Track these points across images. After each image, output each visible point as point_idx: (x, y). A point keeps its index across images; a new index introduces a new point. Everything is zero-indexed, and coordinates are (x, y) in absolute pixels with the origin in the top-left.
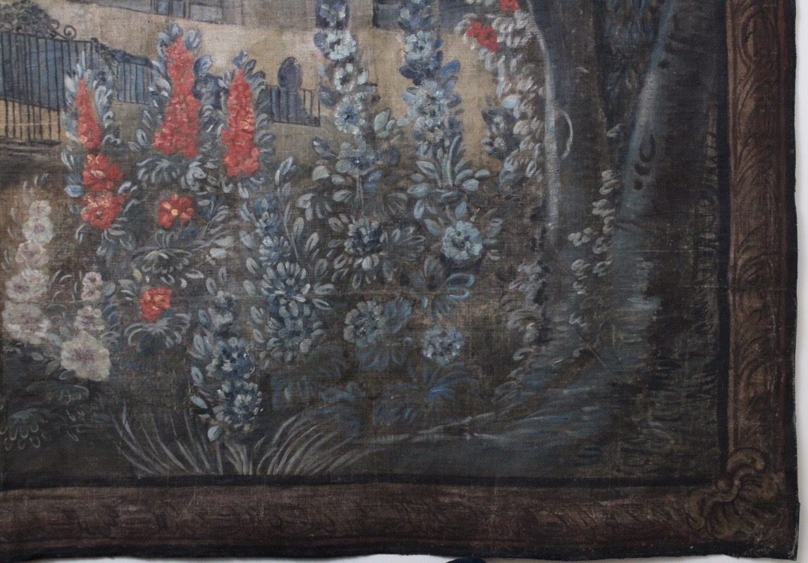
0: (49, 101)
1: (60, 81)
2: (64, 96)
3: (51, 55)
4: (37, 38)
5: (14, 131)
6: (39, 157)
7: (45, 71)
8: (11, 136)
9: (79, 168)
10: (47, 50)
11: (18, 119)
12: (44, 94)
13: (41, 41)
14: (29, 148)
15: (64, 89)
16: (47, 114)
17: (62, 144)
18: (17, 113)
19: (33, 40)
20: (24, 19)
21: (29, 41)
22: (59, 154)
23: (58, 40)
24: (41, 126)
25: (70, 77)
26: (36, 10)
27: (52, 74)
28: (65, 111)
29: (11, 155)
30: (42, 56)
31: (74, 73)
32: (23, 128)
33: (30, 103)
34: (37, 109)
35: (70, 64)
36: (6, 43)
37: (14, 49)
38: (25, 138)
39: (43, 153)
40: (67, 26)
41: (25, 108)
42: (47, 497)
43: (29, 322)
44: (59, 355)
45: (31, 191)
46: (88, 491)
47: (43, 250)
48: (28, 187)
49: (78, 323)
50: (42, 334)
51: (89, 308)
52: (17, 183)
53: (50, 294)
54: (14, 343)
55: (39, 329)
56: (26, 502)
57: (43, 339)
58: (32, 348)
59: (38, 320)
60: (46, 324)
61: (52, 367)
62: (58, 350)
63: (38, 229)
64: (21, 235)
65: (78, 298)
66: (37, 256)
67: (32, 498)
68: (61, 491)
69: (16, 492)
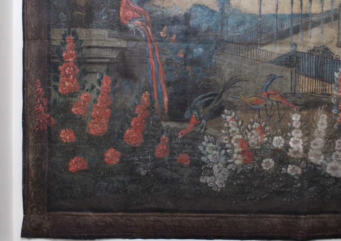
0: (329, 80)
1: (333, 74)
2: (334, 79)
3: (331, 65)
4: (327, 59)
5: (317, 89)
6: (324, 99)
7: (329, 70)
8: (316, 92)
9: (337, 104)
10: (330, 63)
11: (319, 86)
12: (328, 78)
13: (328, 60)
14: (321, 96)
15: (334, 76)
16: (328, 85)
17: (332, 96)
18: (318, 83)
19: (326, 59)
20: (324, 52)
21: (324, 59)
22: (331, 98)
23: (333, 60)
24: (326, 89)
25: (337, 72)
26: (327, 49)
27: (331, 72)
28: (334, 84)
29: (316, 98)
30: (328, 65)
31: (338, 71)
32: (320, 89)
33: (323, 81)
34: (325, 83)
35: (337, 68)
36: (317, 60)
37: (319, 62)
38: (320, 92)
39: (326, 98)
40: (337, 55)
41: (321, 82)
42: (317, 218)
43: (318, 156)
44: (326, 168)
45: (321, 111)
46: (331, 215)
47: (323, 131)
48: (320, 109)
49: (333, 157)
50: (321, 161)
51: (338, 152)
52: (317, 108)
53: (325, 147)
54: (312, 163)
55: (320, 159)
56: (311, 219)
57: (321, 162)
58: (317, 165)
59: (320, 156)
60: (322, 157)
61: (323, 172)
62: (326, 166)
63: (322, 124)
64: (316, 126)
65: (334, 148)
66: (321, 134)
67: (313, 218)
68: (322, 215)
69: (308, 216)
